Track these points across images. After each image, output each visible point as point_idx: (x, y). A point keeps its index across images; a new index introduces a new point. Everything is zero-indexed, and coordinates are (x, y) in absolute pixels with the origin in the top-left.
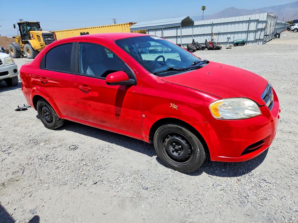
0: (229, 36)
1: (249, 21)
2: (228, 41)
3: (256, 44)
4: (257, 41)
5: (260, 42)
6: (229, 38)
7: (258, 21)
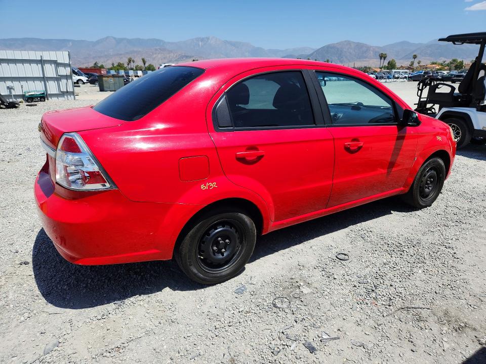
0: (9, 83)
1: (42, 62)
2: (10, 92)
3: (63, 98)
4: (64, 95)
5: (69, 96)
6: (9, 88)
7: (57, 64)
